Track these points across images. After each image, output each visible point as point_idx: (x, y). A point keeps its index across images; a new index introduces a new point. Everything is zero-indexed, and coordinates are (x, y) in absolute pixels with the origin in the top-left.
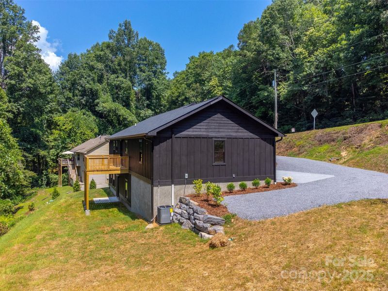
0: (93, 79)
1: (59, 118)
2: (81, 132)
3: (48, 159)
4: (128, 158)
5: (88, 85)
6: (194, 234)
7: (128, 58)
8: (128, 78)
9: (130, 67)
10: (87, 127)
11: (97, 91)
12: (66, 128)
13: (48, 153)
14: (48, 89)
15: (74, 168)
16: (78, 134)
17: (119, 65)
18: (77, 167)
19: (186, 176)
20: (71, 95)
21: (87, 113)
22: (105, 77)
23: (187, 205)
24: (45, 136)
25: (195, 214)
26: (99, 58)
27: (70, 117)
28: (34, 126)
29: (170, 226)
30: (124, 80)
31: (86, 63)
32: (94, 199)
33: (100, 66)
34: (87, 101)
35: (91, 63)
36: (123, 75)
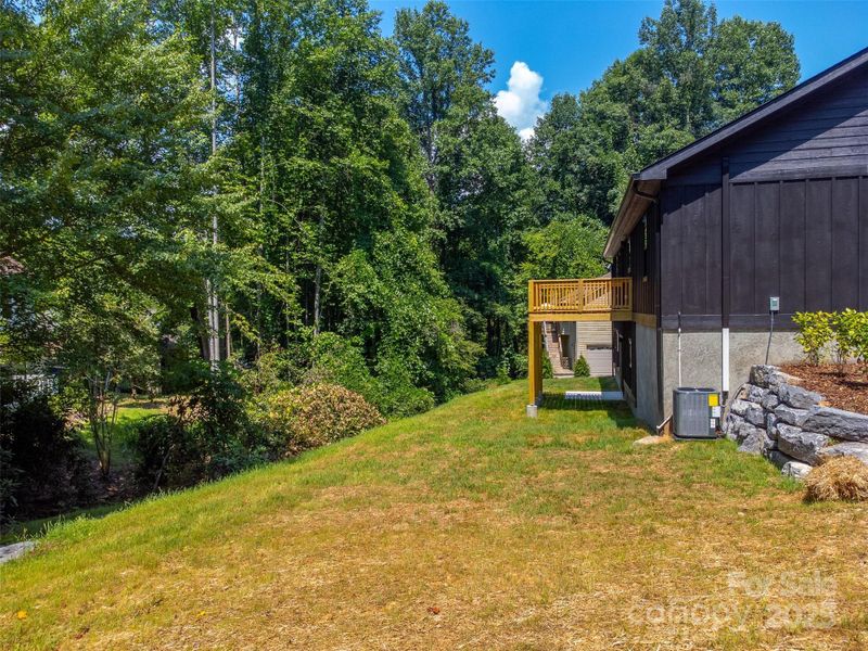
0: (604, 144)
1: (533, 238)
2: (578, 265)
3: (512, 324)
4: (630, 282)
5: (592, 158)
6: (771, 467)
7: (686, 77)
8: (688, 127)
9: (693, 100)
10: (591, 251)
11: (612, 167)
12: (545, 257)
13: (513, 310)
14: (513, 178)
15: (555, 340)
16: (571, 270)
17: (666, 98)
18: (562, 336)
19: (775, 303)
20: (557, 186)
21: (591, 221)
22: (631, 133)
23: (765, 385)
24: (507, 276)
25: (782, 407)
26: (617, 93)
27: (554, 232)
28: (487, 257)
29: (704, 445)
30: (678, 133)
31: (590, 112)
32: (567, 392)
33: (619, 109)
34: (591, 196)
35: (600, 107)
36: (675, 121)
